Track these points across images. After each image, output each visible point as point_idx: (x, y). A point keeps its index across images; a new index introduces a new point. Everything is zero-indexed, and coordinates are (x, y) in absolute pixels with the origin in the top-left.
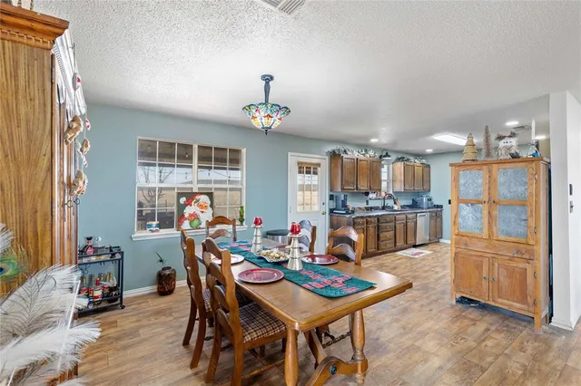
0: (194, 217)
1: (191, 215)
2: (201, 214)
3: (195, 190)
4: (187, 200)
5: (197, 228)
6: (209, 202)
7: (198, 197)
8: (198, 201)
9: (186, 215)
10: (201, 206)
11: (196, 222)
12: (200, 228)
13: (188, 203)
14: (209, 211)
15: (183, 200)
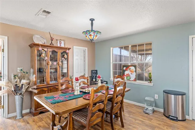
0: (128, 75)
1: (127, 75)
2: (131, 75)
3: (129, 65)
4: (126, 69)
5: (129, 80)
6: (135, 70)
7: (130, 67)
8: (130, 69)
9: (125, 74)
10: (131, 71)
11: (129, 78)
12: (130, 80)
13: (126, 70)
14: (134, 74)
15: (125, 68)
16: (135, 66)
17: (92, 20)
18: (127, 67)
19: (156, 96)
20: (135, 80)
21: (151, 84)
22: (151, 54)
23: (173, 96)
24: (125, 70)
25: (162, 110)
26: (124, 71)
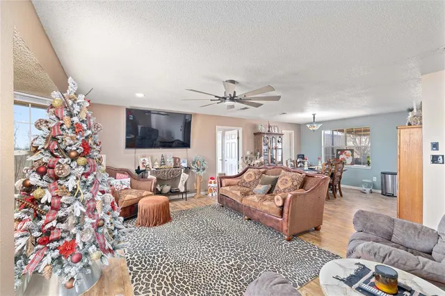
1: (342, 159)
2: (347, 159)
3: (345, 149)
4: (341, 153)
6: (351, 154)
7: (346, 151)
8: (346, 153)
9: (340, 159)
10: (347, 155)
14: (351, 158)
15: (339, 152)
16: (352, 151)
17: (314, 115)
18: (342, 151)
19: (375, 179)
20: (352, 164)
21: (370, 168)
22: (369, 134)
23: (390, 176)
24: (340, 155)
25: (380, 192)
26: (338, 155)
